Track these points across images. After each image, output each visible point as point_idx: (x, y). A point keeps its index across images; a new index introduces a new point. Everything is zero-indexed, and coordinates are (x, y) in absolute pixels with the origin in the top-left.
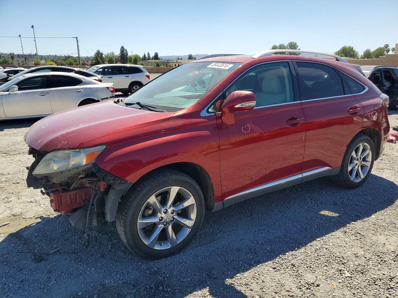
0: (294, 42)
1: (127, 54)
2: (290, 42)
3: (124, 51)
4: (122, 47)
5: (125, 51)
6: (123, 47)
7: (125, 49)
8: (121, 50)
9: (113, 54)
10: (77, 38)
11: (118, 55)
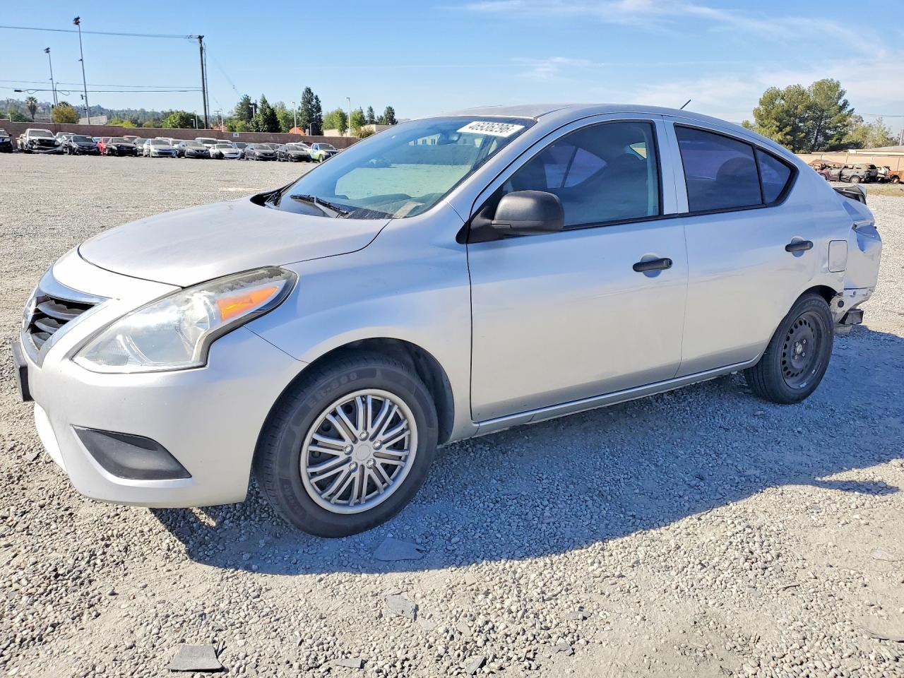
0: (832, 80)
1: (319, 109)
2: (819, 79)
3: (312, 100)
4: (308, 91)
5: (314, 101)
6: (310, 90)
7: (314, 95)
8: (303, 98)
9: (283, 107)
10: (200, 38)
11: (296, 109)
